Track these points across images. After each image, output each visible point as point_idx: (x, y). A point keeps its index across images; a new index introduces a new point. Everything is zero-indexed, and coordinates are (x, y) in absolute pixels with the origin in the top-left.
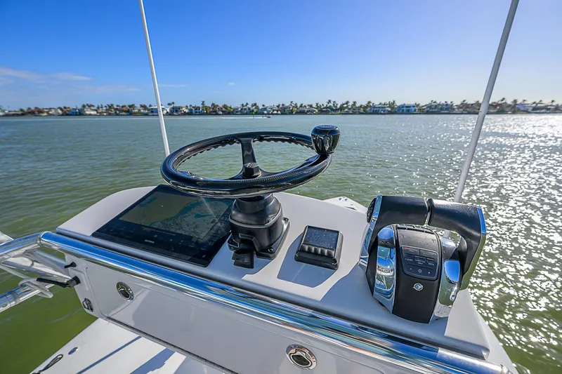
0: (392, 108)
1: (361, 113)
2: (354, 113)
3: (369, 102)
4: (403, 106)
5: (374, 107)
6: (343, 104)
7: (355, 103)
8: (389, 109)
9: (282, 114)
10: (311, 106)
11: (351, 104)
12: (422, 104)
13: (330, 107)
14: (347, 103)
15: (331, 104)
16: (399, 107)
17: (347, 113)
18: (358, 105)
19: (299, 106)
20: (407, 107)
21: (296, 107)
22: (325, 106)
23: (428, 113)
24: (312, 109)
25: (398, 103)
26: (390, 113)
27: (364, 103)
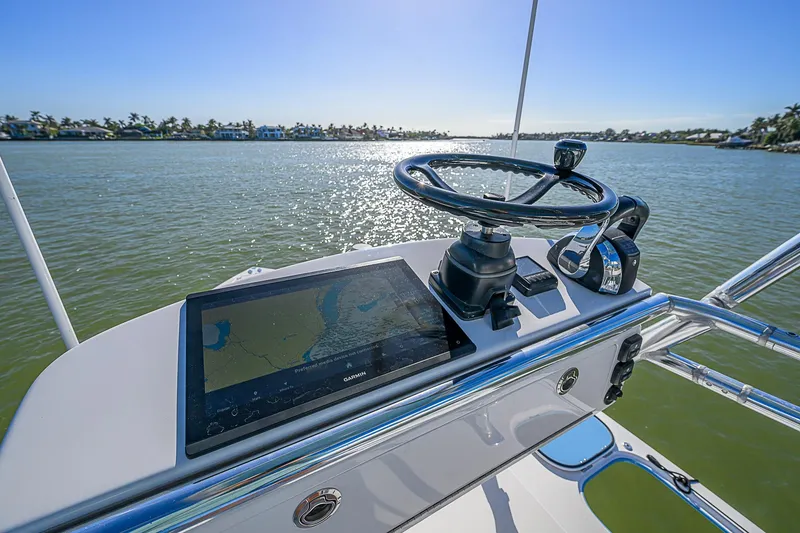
0: (251, 131)
1: (203, 139)
2: (191, 139)
3: (212, 121)
4: (264, 129)
5: (223, 129)
6: (165, 123)
7: (186, 120)
8: (247, 133)
9: (14, 139)
10: (93, 124)
11: (180, 122)
12: (288, 127)
13: (138, 127)
14: (172, 120)
15: (140, 122)
16: (259, 129)
17: (178, 139)
18: (194, 124)
19: (59, 121)
20: (270, 130)
21: (53, 124)
22: (127, 124)
23: (298, 139)
24: (95, 129)
25: (257, 125)
26: (249, 138)
27: (205, 123)
